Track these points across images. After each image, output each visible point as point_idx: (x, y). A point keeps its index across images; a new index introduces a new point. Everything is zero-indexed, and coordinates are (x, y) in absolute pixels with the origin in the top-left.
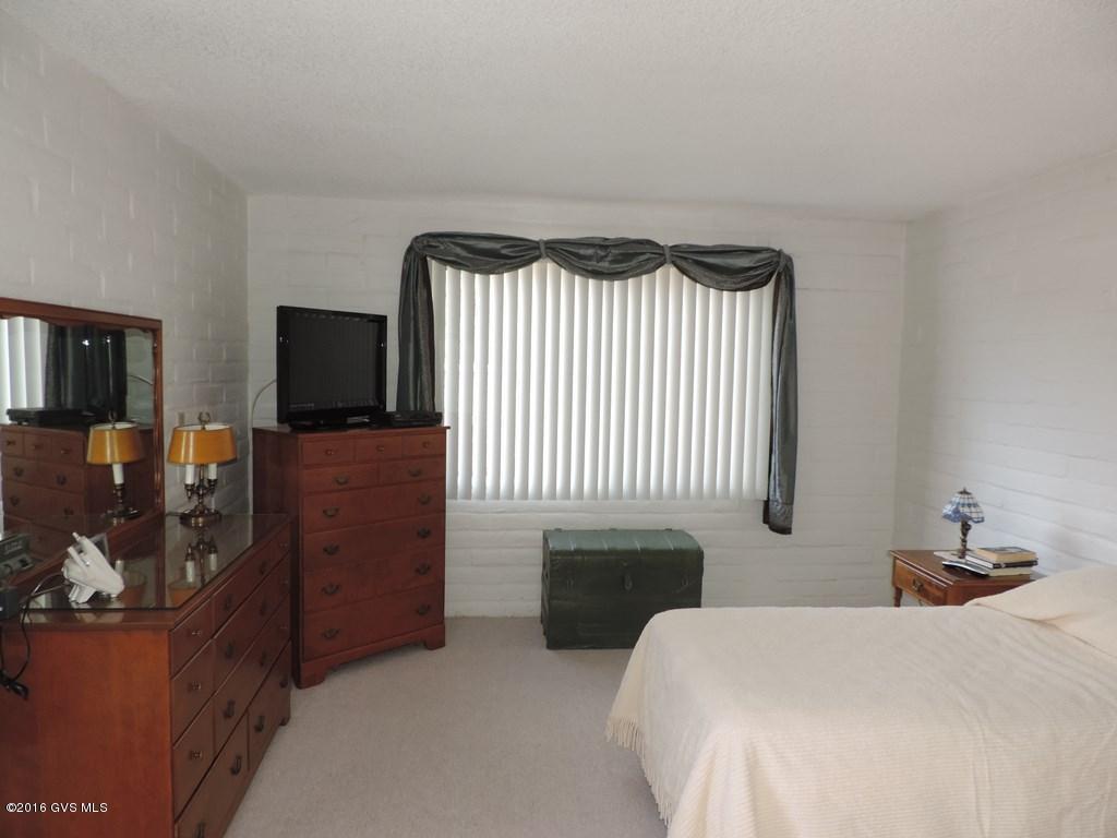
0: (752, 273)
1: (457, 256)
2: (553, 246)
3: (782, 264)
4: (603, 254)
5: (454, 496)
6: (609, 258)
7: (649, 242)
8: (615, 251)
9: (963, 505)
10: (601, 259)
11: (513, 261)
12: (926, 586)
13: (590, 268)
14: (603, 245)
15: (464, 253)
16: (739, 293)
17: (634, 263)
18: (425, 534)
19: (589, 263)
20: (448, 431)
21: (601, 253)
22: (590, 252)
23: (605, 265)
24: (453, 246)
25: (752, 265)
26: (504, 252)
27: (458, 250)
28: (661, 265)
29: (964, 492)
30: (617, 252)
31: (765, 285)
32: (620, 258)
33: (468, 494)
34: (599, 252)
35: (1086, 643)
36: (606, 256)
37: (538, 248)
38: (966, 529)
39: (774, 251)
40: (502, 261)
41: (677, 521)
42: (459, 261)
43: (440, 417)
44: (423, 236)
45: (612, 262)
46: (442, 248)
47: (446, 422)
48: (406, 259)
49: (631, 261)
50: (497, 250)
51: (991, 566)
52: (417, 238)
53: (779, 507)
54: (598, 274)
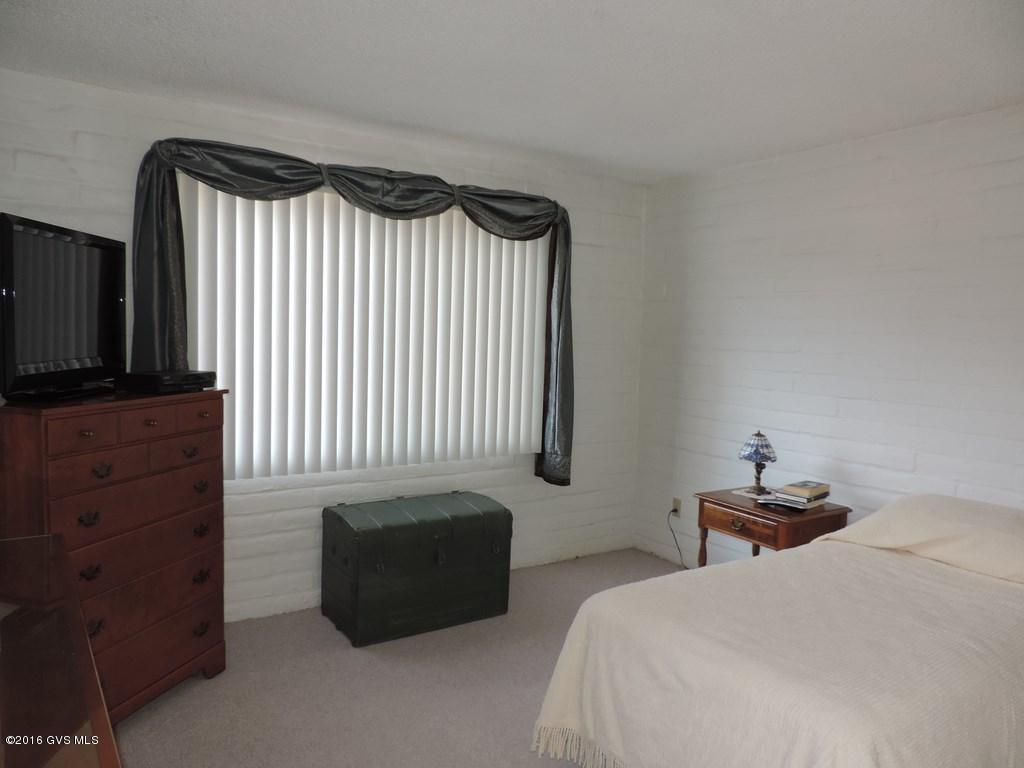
0: (531, 222)
1: (218, 171)
2: (336, 172)
3: (560, 216)
4: (389, 188)
5: (233, 477)
6: (396, 194)
7: (436, 180)
8: (403, 186)
9: (762, 446)
10: (387, 193)
11: (292, 185)
12: (748, 525)
13: (377, 203)
14: (389, 177)
15: (226, 170)
16: (516, 242)
17: (421, 200)
18: (201, 532)
19: (375, 196)
20: (225, 396)
21: (388, 187)
22: (375, 184)
23: (390, 200)
24: (210, 159)
25: (532, 214)
26: (279, 173)
27: (218, 165)
28: (449, 206)
29: (759, 435)
30: (405, 187)
31: (541, 236)
32: (407, 194)
33: (249, 472)
34: (385, 185)
35: (947, 564)
36: (392, 191)
37: (320, 173)
38: (760, 467)
39: (550, 201)
40: (274, 185)
41: (459, 482)
42: (224, 179)
43: (210, 377)
44: (169, 141)
45: (400, 198)
46: (198, 159)
47: (220, 385)
48: (142, 170)
49: (416, 198)
50: (272, 170)
51: (805, 501)
52: (160, 143)
53: (558, 460)
54: (385, 211)
